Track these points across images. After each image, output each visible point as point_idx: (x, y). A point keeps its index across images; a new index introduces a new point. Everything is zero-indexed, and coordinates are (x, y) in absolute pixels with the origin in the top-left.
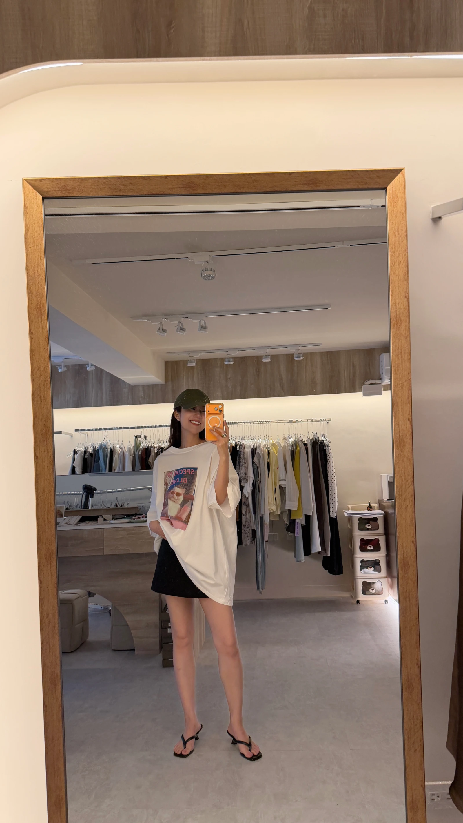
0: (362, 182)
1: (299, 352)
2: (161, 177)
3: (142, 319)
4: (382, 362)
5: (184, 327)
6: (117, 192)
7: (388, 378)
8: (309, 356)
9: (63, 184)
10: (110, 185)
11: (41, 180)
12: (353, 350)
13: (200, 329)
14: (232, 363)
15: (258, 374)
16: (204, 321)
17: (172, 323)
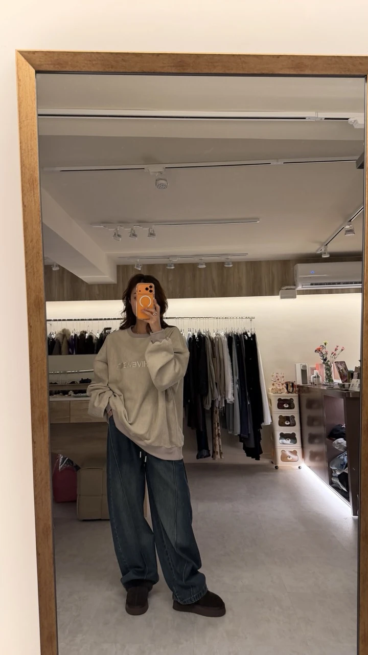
0: (345, 68)
1: (229, 260)
2: (153, 54)
3: (100, 225)
4: (296, 271)
5: (136, 233)
6: (109, 68)
7: (302, 284)
8: (237, 264)
9: (56, 58)
10: (102, 60)
11: (34, 52)
12: (273, 261)
13: (149, 236)
14: (173, 268)
15: (194, 278)
16: (153, 229)
17: (126, 229)
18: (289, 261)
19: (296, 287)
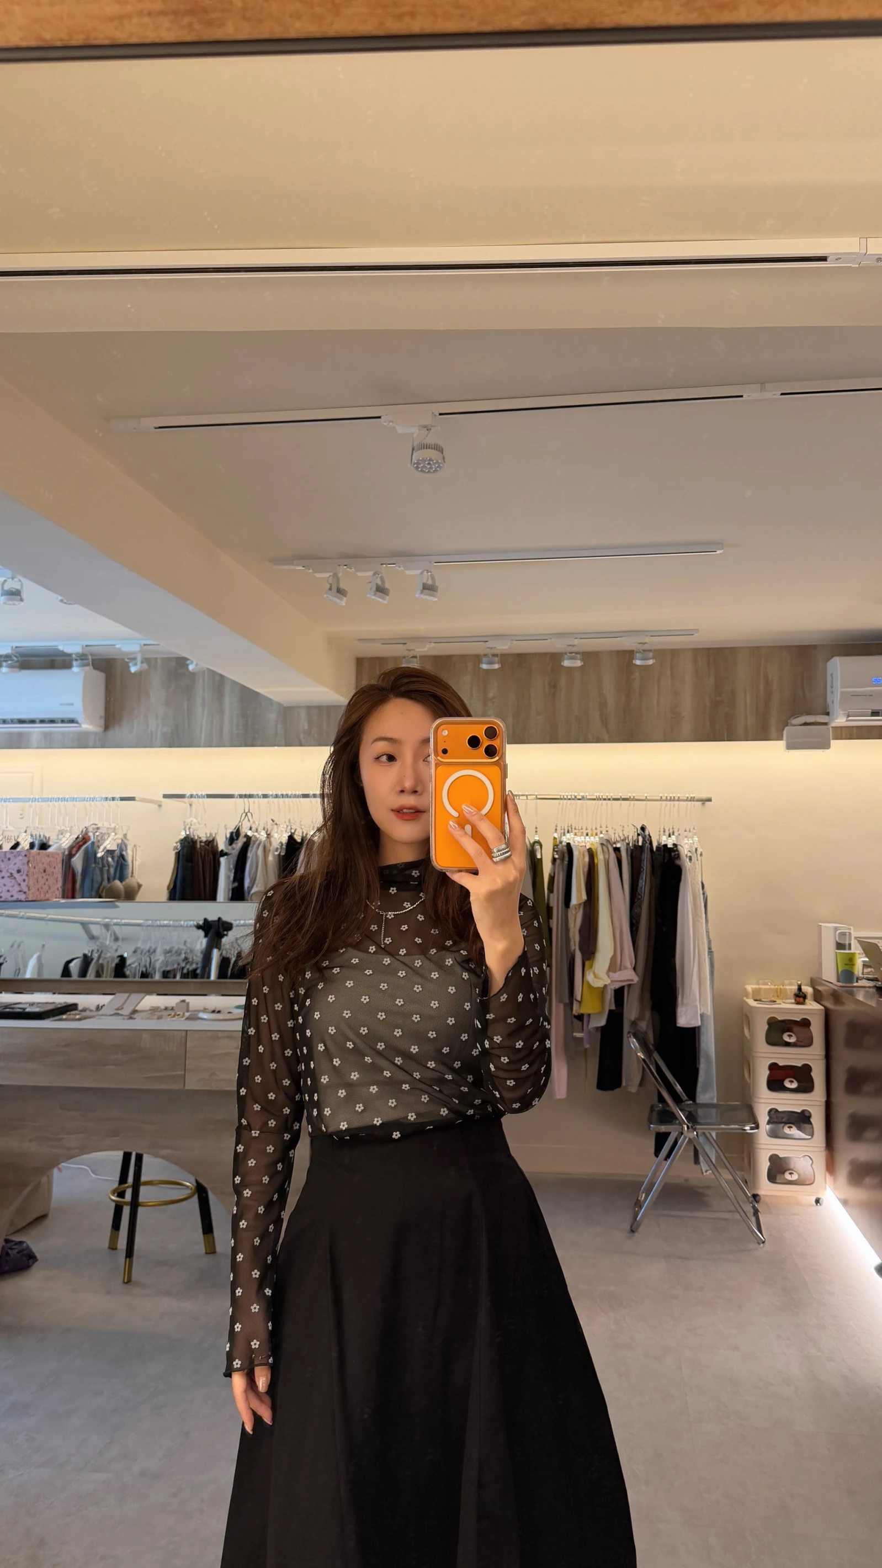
1: (645, 647)
3: (293, 565)
4: (832, 675)
5: (387, 586)
7: (844, 712)
8: (668, 656)
12: (769, 647)
13: (419, 592)
14: (496, 666)
15: (553, 691)
16: (431, 572)
17: (359, 574)
18: (815, 647)
19: (833, 720)
